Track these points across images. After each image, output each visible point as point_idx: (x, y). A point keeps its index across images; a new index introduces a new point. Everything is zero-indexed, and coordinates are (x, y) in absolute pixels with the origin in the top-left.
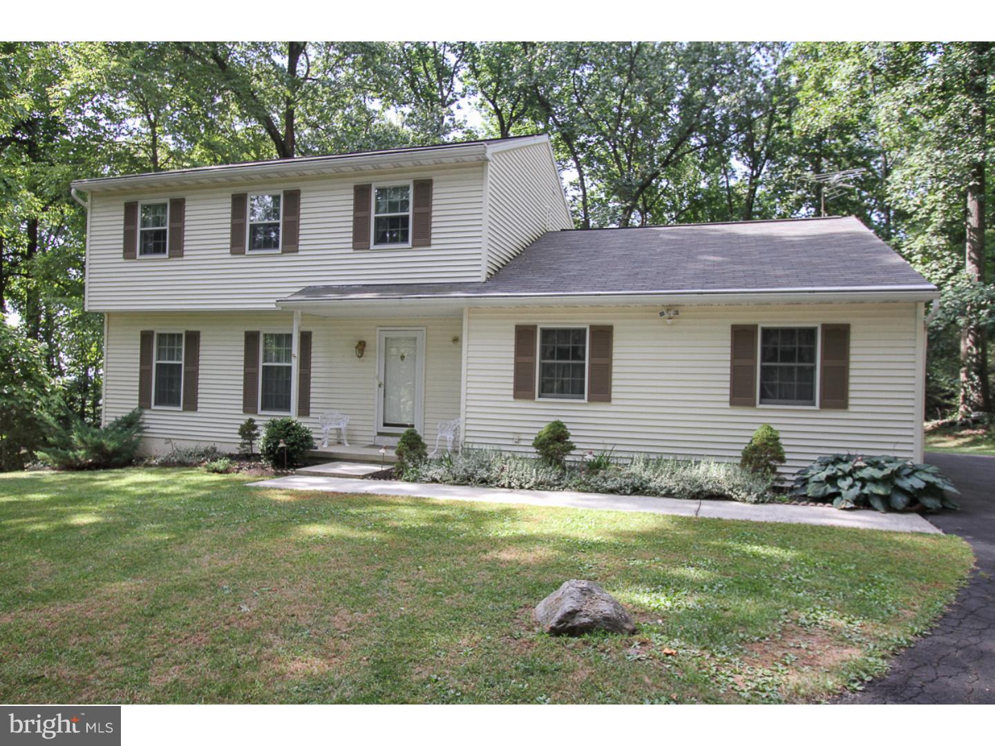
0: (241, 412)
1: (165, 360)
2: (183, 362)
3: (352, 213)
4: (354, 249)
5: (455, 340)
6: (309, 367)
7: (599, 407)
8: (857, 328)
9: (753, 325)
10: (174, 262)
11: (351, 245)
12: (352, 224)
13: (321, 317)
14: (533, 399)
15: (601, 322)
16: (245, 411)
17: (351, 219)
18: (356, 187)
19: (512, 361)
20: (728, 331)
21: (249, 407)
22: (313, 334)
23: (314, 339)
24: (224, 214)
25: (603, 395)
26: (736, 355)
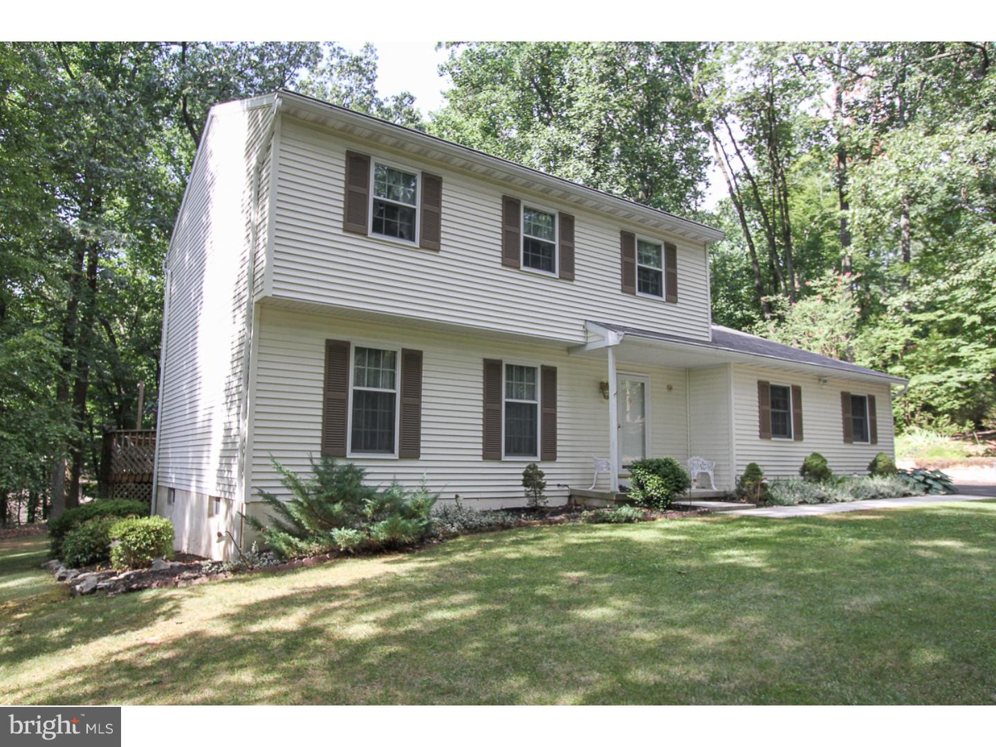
0: (480, 459)
1: (363, 386)
2: (398, 391)
3: (619, 256)
4: (622, 291)
5: (670, 388)
6: (554, 406)
7: (799, 444)
8: (877, 398)
9: (849, 393)
10: (427, 256)
11: (620, 287)
12: (619, 266)
13: (566, 353)
14: (769, 438)
15: (796, 384)
16: (486, 457)
17: (619, 261)
18: (622, 233)
19: (757, 409)
20: (840, 396)
21: (490, 452)
22: (559, 370)
23: (559, 375)
24: (493, 215)
25: (799, 436)
26: (845, 411)
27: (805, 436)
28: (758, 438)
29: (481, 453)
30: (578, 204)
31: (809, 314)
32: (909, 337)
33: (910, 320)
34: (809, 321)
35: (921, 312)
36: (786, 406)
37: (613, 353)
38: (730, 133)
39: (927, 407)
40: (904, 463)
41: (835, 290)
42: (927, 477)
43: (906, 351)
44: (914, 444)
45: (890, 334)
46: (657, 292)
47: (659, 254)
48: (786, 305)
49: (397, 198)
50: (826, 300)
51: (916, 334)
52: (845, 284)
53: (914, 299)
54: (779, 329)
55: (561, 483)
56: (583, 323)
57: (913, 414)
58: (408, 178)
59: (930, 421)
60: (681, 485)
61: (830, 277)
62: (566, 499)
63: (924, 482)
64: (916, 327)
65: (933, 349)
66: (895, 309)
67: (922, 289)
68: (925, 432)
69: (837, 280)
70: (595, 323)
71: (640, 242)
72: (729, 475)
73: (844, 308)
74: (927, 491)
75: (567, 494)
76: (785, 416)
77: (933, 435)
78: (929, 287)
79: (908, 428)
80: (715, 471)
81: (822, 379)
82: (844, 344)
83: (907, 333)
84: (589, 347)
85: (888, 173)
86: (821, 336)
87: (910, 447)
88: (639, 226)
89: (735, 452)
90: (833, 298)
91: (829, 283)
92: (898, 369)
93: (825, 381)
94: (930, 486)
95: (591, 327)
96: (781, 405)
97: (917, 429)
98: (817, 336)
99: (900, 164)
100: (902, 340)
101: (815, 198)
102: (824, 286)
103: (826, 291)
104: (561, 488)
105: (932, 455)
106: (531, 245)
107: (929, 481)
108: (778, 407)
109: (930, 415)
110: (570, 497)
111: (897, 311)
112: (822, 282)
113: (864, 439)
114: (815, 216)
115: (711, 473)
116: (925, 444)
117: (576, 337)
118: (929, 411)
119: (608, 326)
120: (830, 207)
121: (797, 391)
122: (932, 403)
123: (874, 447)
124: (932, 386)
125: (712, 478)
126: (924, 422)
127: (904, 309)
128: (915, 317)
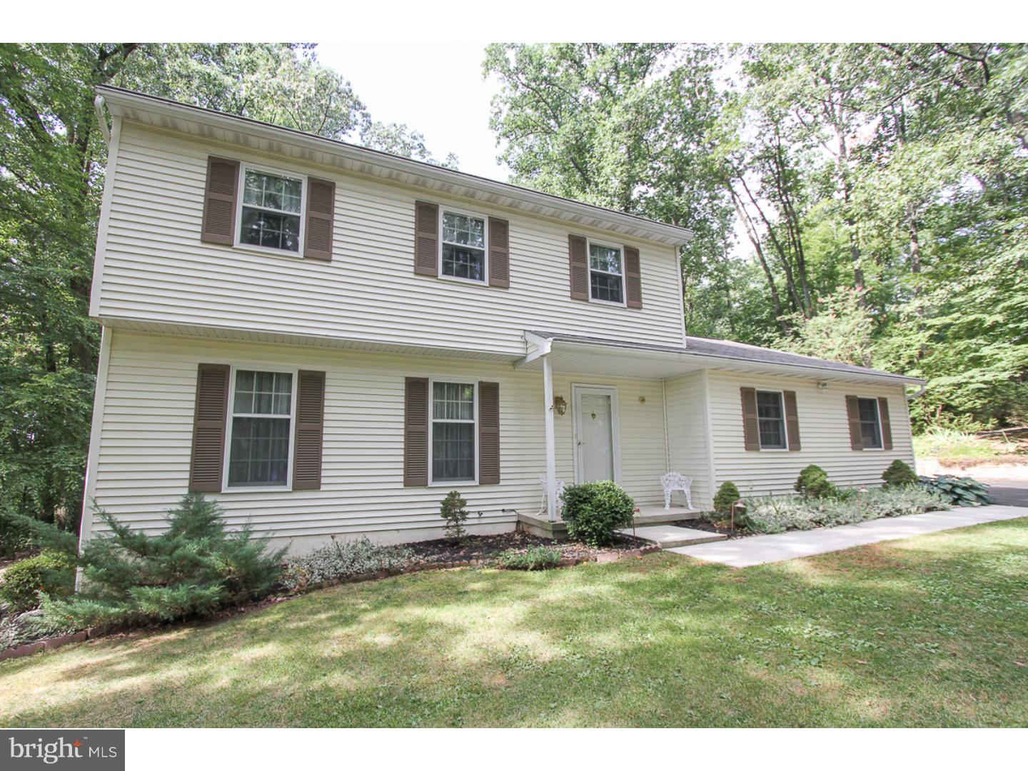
0: (401, 486)
1: (251, 412)
3: (568, 261)
4: (572, 298)
5: (643, 400)
6: (496, 424)
7: (795, 454)
8: (889, 401)
9: (855, 397)
10: (316, 267)
11: (569, 294)
12: (568, 272)
13: (512, 367)
14: (758, 450)
15: (789, 389)
16: (408, 484)
17: (568, 267)
18: (570, 237)
19: (741, 418)
20: (844, 399)
21: (414, 477)
22: (501, 387)
23: (501, 392)
24: (403, 220)
25: (795, 445)
26: (851, 414)
27: (802, 445)
28: (744, 450)
29: (402, 479)
30: (513, 208)
31: (824, 329)
32: (924, 342)
33: (925, 325)
34: (825, 335)
35: (936, 316)
36: (779, 414)
37: (548, 363)
38: (744, 184)
39: (947, 408)
40: (925, 467)
41: (846, 304)
42: (955, 486)
43: (921, 355)
44: (937, 443)
45: (905, 341)
46: (616, 297)
47: (617, 257)
48: (800, 322)
49: (279, 207)
50: (838, 315)
51: (932, 338)
52: (856, 297)
53: (927, 304)
54: (794, 344)
55: (505, 507)
56: (521, 333)
57: (933, 414)
58: (295, 186)
59: (951, 420)
60: (619, 516)
61: (841, 293)
62: (515, 525)
63: (952, 492)
64: (931, 332)
65: (951, 353)
66: (908, 316)
67: (936, 293)
68: (948, 431)
69: (847, 295)
70: (535, 333)
71: (592, 246)
72: (708, 493)
73: (858, 320)
74: (955, 502)
75: (515, 519)
76: (778, 425)
77: (956, 434)
78: (943, 291)
79: (930, 428)
80: (691, 487)
81: (820, 383)
82: (858, 352)
83: (923, 337)
84: (529, 359)
85: (890, 186)
86: (836, 347)
87: (932, 446)
88: (591, 230)
89: (714, 468)
90: (845, 311)
91: (840, 298)
92: (915, 372)
93: (825, 385)
94: (960, 497)
95: (530, 337)
96: (773, 412)
97: (938, 429)
98: (831, 346)
99: (902, 173)
100: (918, 345)
101: (830, 237)
102: (835, 302)
103: (837, 306)
104: (506, 514)
105: (957, 454)
106: (452, 252)
107: (959, 491)
108: (768, 414)
109: (951, 415)
110: (518, 523)
111: (910, 318)
112: (834, 299)
113: (875, 443)
114: (830, 252)
115: (687, 491)
116: (948, 443)
117: (516, 350)
118: (950, 411)
119: (545, 335)
120: (844, 243)
121: (791, 397)
122: (953, 403)
123: (889, 453)
124: (951, 388)
125: (689, 497)
126: (946, 422)
127: (917, 314)
128: (929, 322)
